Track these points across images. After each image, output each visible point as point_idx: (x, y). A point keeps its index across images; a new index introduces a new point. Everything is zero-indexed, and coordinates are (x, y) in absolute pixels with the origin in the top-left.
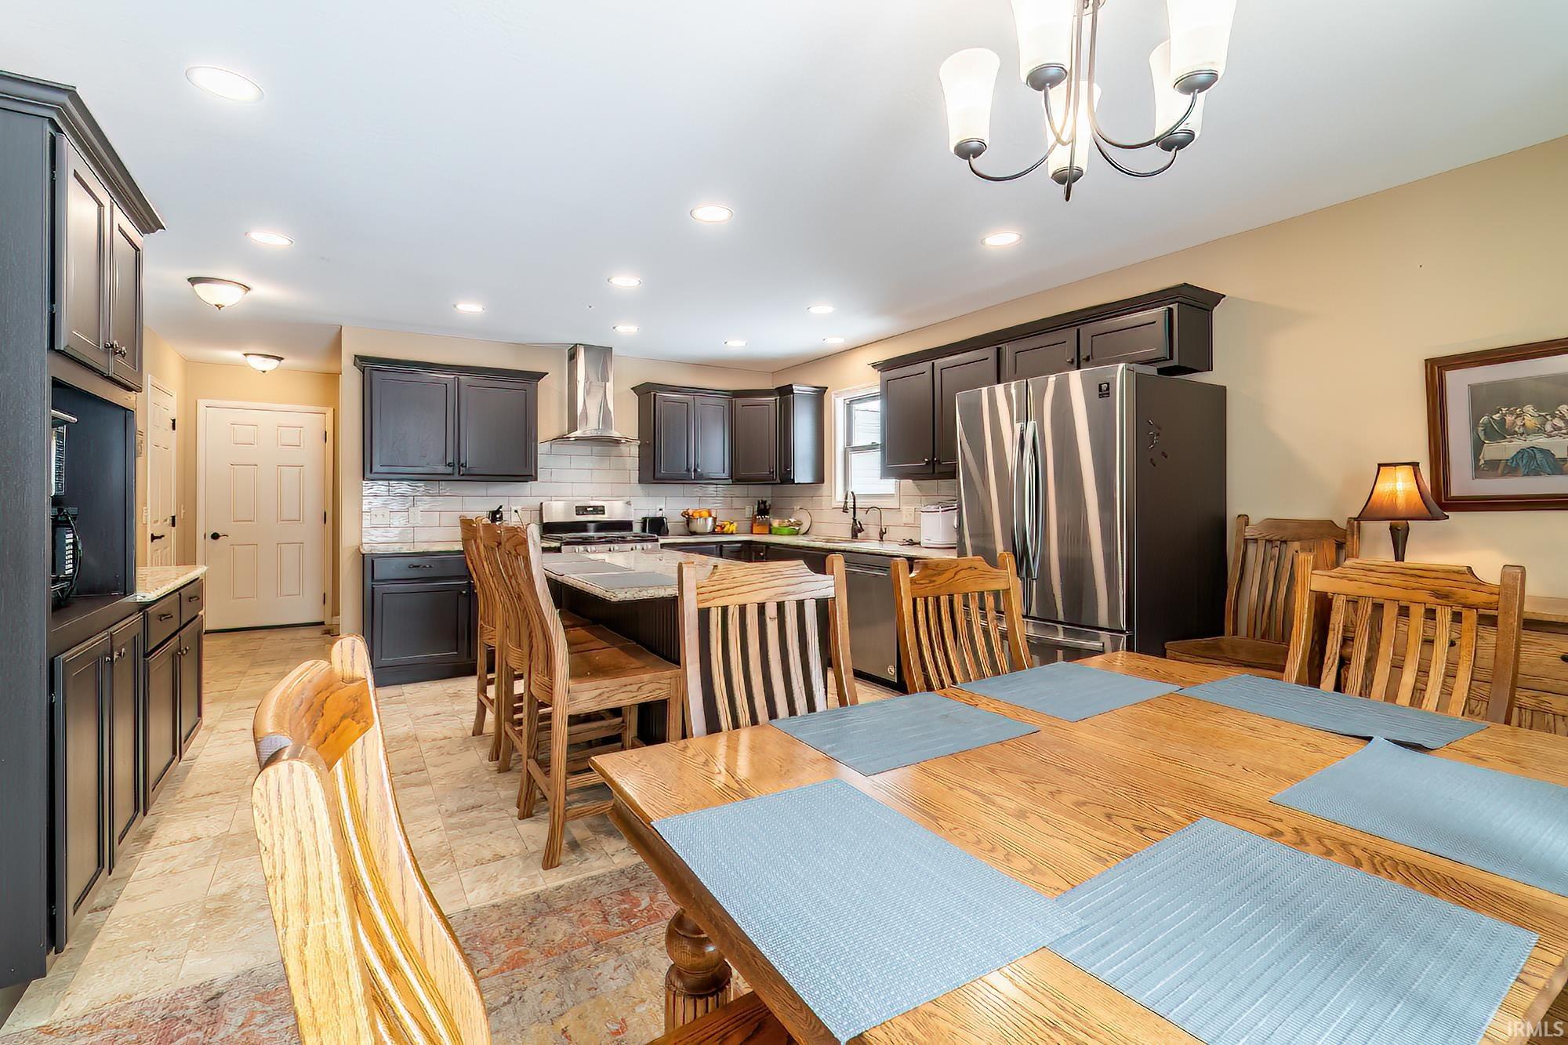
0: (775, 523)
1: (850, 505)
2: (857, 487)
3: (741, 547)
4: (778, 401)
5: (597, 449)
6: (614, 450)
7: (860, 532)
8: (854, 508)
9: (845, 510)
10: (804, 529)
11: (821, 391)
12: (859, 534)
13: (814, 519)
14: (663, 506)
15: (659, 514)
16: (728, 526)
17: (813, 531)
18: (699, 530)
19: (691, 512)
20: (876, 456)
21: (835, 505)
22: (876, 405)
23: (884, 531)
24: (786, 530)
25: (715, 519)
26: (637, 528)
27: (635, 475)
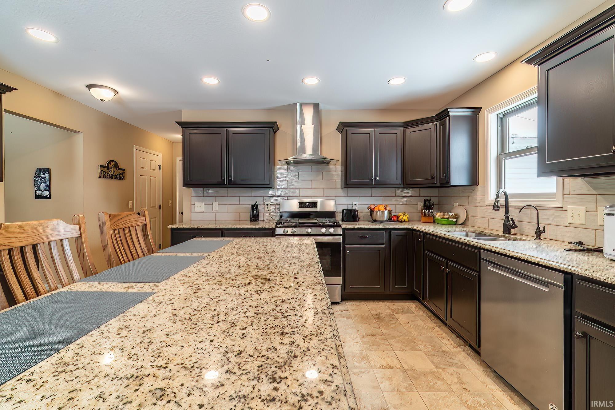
0: (438, 216)
1: (502, 202)
2: (510, 188)
3: (407, 233)
4: (438, 125)
5: (315, 168)
6: (326, 168)
7: (513, 228)
8: (507, 206)
9: (496, 207)
10: (461, 221)
11: (477, 111)
12: (512, 231)
13: (470, 214)
14: (357, 203)
15: (354, 208)
16: (401, 217)
17: (470, 222)
19: (372, 207)
20: (534, 158)
21: (487, 203)
22: (534, 113)
23: (541, 229)
24: (445, 221)
25: (390, 212)
26: (339, 217)
27: (339, 184)
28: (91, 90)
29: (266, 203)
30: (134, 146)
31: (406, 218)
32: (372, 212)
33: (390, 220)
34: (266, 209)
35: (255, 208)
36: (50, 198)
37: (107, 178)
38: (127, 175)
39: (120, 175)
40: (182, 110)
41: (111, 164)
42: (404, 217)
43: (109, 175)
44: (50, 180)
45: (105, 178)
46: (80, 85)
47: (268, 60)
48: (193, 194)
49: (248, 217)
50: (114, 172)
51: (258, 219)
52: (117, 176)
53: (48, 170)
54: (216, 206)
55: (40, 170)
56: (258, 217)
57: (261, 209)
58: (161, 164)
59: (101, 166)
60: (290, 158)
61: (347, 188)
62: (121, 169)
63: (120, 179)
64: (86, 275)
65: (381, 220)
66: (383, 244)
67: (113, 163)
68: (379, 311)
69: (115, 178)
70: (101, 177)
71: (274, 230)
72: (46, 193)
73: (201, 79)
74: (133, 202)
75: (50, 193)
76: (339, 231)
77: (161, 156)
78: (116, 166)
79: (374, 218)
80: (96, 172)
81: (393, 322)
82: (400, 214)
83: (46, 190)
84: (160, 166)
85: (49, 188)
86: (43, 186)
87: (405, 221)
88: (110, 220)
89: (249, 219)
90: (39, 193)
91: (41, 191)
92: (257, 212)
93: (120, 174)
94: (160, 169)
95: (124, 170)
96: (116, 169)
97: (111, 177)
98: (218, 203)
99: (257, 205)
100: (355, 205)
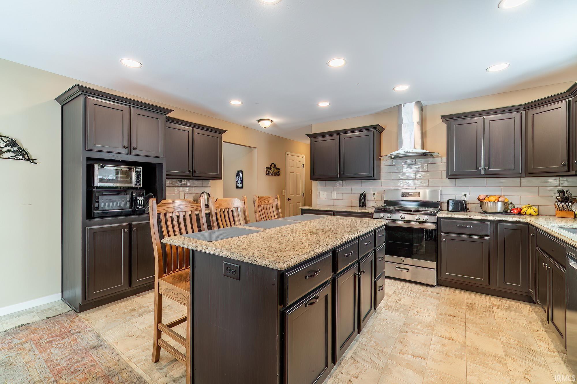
18: (490, 210)
28: (259, 122)
29: (373, 193)
30: (286, 152)
31: (531, 211)
32: (482, 203)
33: (505, 212)
34: (373, 198)
35: (363, 196)
36: (242, 188)
37: (270, 175)
38: (282, 172)
39: (277, 174)
40: (312, 125)
41: (272, 166)
42: (529, 210)
43: (271, 173)
44: (242, 178)
45: (269, 175)
46: (254, 121)
47: (358, 84)
48: (319, 185)
49: (357, 203)
50: (274, 171)
51: (366, 206)
52: (275, 173)
53: (242, 172)
54: (334, 195)
55: (238, 172)
56: (366, 204)
57: (369, 197)
58: (304, 163)
59: (267, 168)
60: (391, 154)
61: (456, 178)
62: (278, 169)
63: (277, 176)
64: (246, 223)
65: (494, 211)
66: (488, 236)
67: (273, 165)
68: (475, 301)
69: (274, 175)
70: (266, 174)
71: (372, 214)
72: (241, 185)
73: (318, 105)
74: (285, 191)
75: (242, 185)
76: (434, 219)
77: (304, 157)
78: (275, 167)
79: (484, 210)
80: (264, 172)
81: (486, 313)
82: (524, 206)
83: (240, 184)
84: (303, 164)
85: (242, 181)
86: (239, 181)
87: (525, 214)
88: (258, 200)
89: (358, 205)
90: (238, 185)
91: (239, 184)
92: (365, 200)
93: (277, 172)
94: (303, 167)
95: (280, 169)
96: (275, 169)
97: (272, 174)
98: (335, 192)
99: (365, 194)
100: (465, 195)
